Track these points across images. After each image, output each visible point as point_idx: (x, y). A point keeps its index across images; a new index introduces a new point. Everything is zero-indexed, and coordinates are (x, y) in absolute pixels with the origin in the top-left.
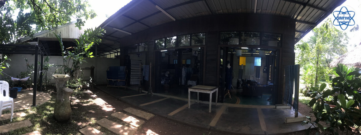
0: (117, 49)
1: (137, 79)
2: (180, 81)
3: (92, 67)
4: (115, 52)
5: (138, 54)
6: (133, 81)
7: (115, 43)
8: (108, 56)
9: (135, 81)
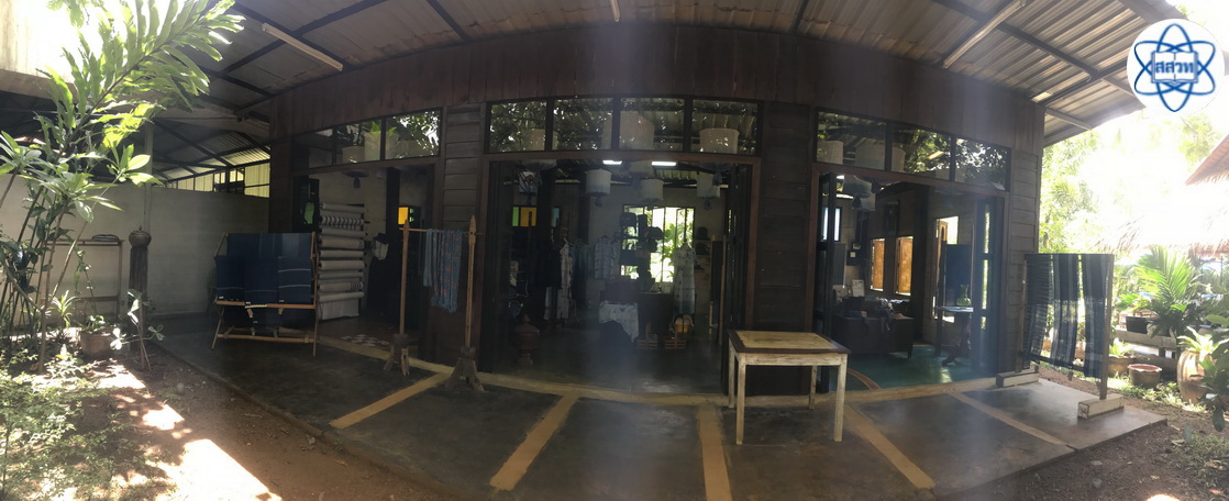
0: (225, 153)
1: (346, 292)
2: (547, 304)
3: (140, 236)
4: (218, 170)
5: (357, 174)
6: (327, 302)
7: (240, 120)
8: (186, 185)
9: (336, 301)
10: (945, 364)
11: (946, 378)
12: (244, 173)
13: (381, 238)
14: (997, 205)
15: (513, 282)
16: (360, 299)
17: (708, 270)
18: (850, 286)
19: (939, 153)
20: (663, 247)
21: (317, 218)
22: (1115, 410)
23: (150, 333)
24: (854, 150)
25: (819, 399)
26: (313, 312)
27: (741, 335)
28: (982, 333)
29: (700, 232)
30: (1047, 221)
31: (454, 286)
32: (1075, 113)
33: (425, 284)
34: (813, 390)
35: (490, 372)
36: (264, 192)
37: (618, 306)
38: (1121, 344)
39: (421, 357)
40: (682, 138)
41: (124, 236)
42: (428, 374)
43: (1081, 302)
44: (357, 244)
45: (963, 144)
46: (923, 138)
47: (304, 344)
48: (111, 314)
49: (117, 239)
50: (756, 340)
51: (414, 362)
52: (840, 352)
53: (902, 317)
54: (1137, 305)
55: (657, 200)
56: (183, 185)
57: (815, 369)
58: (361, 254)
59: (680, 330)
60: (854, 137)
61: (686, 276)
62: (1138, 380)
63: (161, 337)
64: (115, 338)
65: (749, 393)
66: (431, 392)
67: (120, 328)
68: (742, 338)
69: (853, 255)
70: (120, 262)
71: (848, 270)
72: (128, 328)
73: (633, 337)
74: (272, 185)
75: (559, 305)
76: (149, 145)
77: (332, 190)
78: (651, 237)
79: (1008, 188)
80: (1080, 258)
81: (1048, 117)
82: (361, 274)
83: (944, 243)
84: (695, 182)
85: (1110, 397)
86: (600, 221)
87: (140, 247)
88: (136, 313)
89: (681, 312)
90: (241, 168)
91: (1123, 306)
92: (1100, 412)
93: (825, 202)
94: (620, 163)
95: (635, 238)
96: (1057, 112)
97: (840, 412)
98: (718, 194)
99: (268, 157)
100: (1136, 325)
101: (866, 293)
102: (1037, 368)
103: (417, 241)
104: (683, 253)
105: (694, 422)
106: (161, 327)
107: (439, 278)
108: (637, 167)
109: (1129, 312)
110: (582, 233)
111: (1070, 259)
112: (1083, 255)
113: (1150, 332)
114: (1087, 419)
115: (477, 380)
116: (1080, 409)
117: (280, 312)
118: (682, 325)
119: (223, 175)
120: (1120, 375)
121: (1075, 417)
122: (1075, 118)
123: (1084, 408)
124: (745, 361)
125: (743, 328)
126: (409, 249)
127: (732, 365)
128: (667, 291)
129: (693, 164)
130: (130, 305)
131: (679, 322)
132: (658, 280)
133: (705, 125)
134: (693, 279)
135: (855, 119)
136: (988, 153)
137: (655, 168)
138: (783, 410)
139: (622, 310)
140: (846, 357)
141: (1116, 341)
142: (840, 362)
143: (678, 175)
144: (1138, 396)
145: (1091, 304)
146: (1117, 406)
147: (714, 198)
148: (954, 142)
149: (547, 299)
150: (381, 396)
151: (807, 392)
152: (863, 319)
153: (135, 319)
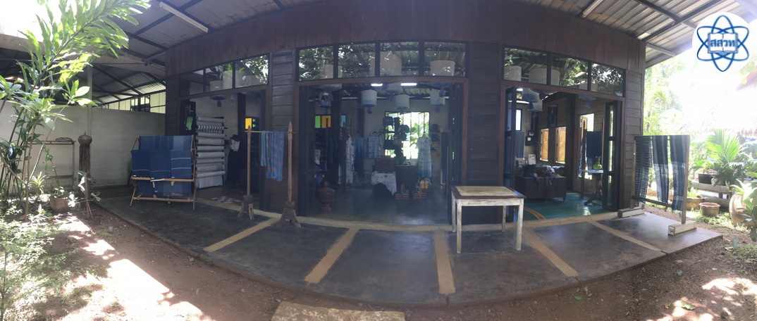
0: (137, 87)
1: (216, 171)
2: (339, 175)
3: (85, 138)
4: (134, 97)
5: (219, 98)
6: (202, 177)
7: (146, 65)
8: (114, 106)
9: (208, 177)
10: (586, 204)
11: (587, 212)
12: (149, 99)
13: (235, 138)
14: (617, 105)
15: (318, 162)
16: (223, 176)
17: (440, 150)
18: (527, 158)
19: (582, 73)
20: (411, 137)
21: (194, 126)
22: (691, 230)
23: (92, 197)
24: (528, 72)
25: (507, 226)
26: (193, 184)
27: (459, 188)
28: (609, 186)
29: (433, 127)
30: (649, 116)
31: (280, 164)
32: (665, 46)
33: (262, 165)
34: (504, 220)
35: (305, 216)
36: (163, 111)
37: (383, 174)
38: (695, 190)
39: (261, 209)
40: (419, 67)
41: (75, 138)
42: (266, 219)
43: (670, 165)
44: (220, 141)
45: (597, 67)
46: (572, 64)
47: (187, 203)
48: (69, 186)
49: (71, 141)
50: (468, 192)
51: (257, 212)
52: (519, 198)
53: (559, 176)
54: (704, 166)
55: (405, 108)
56: (112, 106)
57: (505, 208)
58: (222, 148)
59: (423, 187)
60: (529, 64)
61: (425, 154)
62: (707, 213)
63: (98, 199)
64: (71, 200)
65: (464, 223)
66: (267, 229)
67: (74, 194)
68: (459, 190)
69: (529, 139)
70: (74, 155)
71: (526, 149)
72: (79, 194)
73: (393, 193)
74: (167, 106)
75: (347, 175)
76: (90, 81)
77: (204, 108)
78: (402, 131)
79: (624, 96)
80: (669, 138)
81: (648, 49)
82: (223, 160)
83: (585, 131)
84: (429, 95)
85: (687, 222)
86: (371, 124)
87: (85, 146)
88: (83, 185)
89: (423, 176)
90: (147, 95)
91: (696, 168)
92: (682, 231)
93: (510, 106)
94: (381, 85)
95: (392, 132)
96: (654, 46)
97: (520, 232)
98: (444, 103)
99: (164, 88)
100: (705, 179)
101: (537, 163)
102: (643, 206)
103: (256, 138)
104: (423, 140)
105: (432, 242)
106: (99, 193)
107: (270, 161)
108: (391, 87)
109: (700, 171)
110: (361, 130)
111: (663, 139)
112: (671, 136)
113: (713, 183)
114: (673, 236)
115: (296, 221)
116: (669, 229)
117: (172, 184)
118: (424, 184)
119: (137, 100)
120: (694, 209)
121: (667, 234)
122: (665, 49)
123: (672, 229)
124: (461, 204)
125: (460, 184)
126: (251, 144)
127: (454, 207)
128: (414, 164)
129: (428, 84)
130: (80, 180)
131: (422, 182)
132: (408, 158)
133: (434, 59)
134: (430, 156)
135: (529, 52)
136: (613, 73)
137: (404, 88)
138: (486, 232)
139: (386, 176)
140: (523, 200)
141: (692, 188)
142: (520, 203)
143: (418, 91)
144: (706, 222)
145: (677, 166)
146: (692, 228)
147: (441, 105)
148: (590, 67)
149: (339, 172)
150: (236, 232)
151: (500, 222)
152: (535, 178)
153: (83, 189)
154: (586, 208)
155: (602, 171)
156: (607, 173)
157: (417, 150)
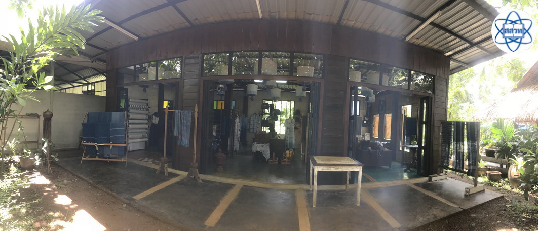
0: (86, 77)
1: (140, 138)
3: (48, 113)
4: (84, 84)
5: (145, 86)
6: (132, 143)
7: (92, 62)
8: (70, 91)
9: (136, 142)
10: (405, 171)
11: (406, 176)
12: (94, 86)
13: (155, 114)
14: (428, 100)
15: (214, 134)
16: (146, 142)
17: (301, 129)
18: (364, 136)
19: (403, 77)
20: (281, 119)
21: (127, 106)
22: (481, 191)
23: (52, 158)
24: (366, 76)
25: (350, 187)
26: (125, 147)
27: (315, 157)
28: (422, 157)
29: (297, 112)
30: (451, 107)
31: (188, 136)
32: (463, 61)
33: (175, 135)
34: (348, 182)
35: (204, 174)
36: (104, 94)
37: (261, 145)
38: (483, 162)
39: (173, 168)
40: (290, 70)
41: (40, 113)
42: (176, 175)
43: (466, 143)
44: (145, 117)
45: (414, 74)
46: (396, 71)
47: (121, 162)
48: (35, 149)
49: (37, 115)
50: (322, 160)
51: (170, 170)
52: (359, 165)
53: (386, 150)
54: (490, 144)
55: (278, 98)
56: (68, 91)
57: (348, 173)
58: (147, 121)
59: (288, 156)
60: (366, 70)
61: (291, 131)
62: (493, 178)
63: (57, 159)
64: (36, 160)
65: (319, 184)
66: (178, 183)
67: (39, 155)
68: (316, 159)
69: (365, 122)
70: (39, 126)
71: (363, 129)
72: (42, 155)
73: (267, 159)
74: (107, 91)
75: (235, 144)
76: (53, 72)
77: (134, 94)
78: (275, 114)
79: (434, 92)
80: (465, 123)
81: (451, 62)
82: (147, 130)
83: (405, 116)
84: (295, 90)
85: (478, 185)
86: (253, 108)
87: (48, 119)
88: (46, 148)
89: (288, 147)
90: (93, 83)
91: (484, 145)
92: (474, 192)
93: (353, 98)
94: (262, 81)
95: (268, 114)
96: (455, 60)
97: (359, 192)
98: (305, 95)
99: (105, 78)
100: (490, 153)
101: (371, 139)
102: (446, 172)
103: (171, 115)
104: (289, 121)
105: (294, 197)
106: (57, 155)
107: (181, 132)
108: (269, 83)
109: (487, 148)
110: (245, 112)
111: (461, 124)
112: (467, 122)
113: (496, 156)
114: (469, 196)
115: (198, 178)
116: (465, 191)
117: (111, 147)
118: (289, 153)
119: (86, 87)
120: (483, 176)
121: (463, 195)
122: (463, 63)
123: (467, 191)
124: (317, 169)
125: (316, 155)
126: (168, 119)
127: (311, 172)
128: (282, 138)
129: (294, 82)
130: (43, 145)
131: (287, 152)
132: (278, 133)
133: (299, 65)
134: (294, 133)
135: (366, 63)
136: (425, 78)
137: (277, 83)
138: (334, 192)
139: (262, 146)
140: (361, 167)
141: (482, 160)
142: (359, 169)
143: (287, 86)
144: (491, 185)
145: (470, 144)
146: (482, 190)
147: (303, 97)
148: (410, 73)
149: (229, 142)
150: (155, 185)
151: (345, 183)
152: (369, 150)
153: (45, 151)
154: (406, 174)
155: (417, 146)
156: (421, 148)
157: (284, 128)
